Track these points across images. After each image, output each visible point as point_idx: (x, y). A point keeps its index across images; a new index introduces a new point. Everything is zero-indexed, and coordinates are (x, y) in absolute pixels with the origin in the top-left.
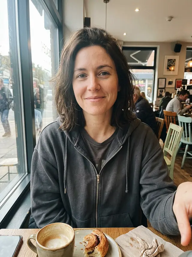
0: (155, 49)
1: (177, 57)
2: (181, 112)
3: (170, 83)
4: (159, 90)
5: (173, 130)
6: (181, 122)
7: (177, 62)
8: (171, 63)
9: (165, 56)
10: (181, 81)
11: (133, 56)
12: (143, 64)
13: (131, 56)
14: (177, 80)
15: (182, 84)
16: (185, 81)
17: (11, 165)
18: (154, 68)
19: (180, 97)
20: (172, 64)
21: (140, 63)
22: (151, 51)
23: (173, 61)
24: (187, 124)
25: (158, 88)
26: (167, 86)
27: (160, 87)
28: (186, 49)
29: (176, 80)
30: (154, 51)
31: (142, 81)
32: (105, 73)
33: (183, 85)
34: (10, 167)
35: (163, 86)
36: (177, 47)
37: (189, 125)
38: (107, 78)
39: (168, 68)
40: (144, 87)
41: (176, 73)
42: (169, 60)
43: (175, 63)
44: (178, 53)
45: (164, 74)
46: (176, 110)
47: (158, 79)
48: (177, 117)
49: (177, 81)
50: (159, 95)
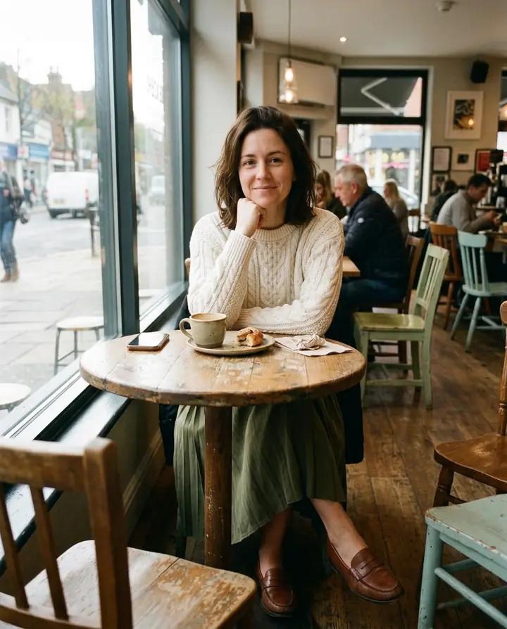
0: (424, 74)
1: (477, 96)
2: (468, 226)
3: (463, 159)
4: (435, 177)
5: (433, 258)
6: (465, 247)
7: (478, 108)
8: (463, 111)
9: (449, 93)
10: (486, 154)
11: (370, 91)
12: (396, 112)
13: (364, 91)
14: (479, 152)
15: (492, 162)
16: (498, 155)
17: (82, 329)
18: (421, 121)
19: (469, 191)
20: (465, 113)
21: (387, 109)
22: (413, 80)
23: (470, 105)
24: (477, 250)
25: (433, 172)
26: (456, 166)
27: (436, 168)
28: (500, 74)
29: (477, 151)
30: (420, 81)
31: (401, 155)
32: (276, 160)
33: (493, 165)
34: (79, 333)
35: (445, 168)
36: (479, 70)
37: (481, 252)
38: (278, 166)
39: (456, 123)
40: (406, 170)
41: (476, 134)
42: (458, 102)
43: (473, 110)
44: (481, 85)
45: (446, 137)
46: (457, 221)
47: (433, 149)
48: (456, 236)
49: (480, 154)
50: (434, 188)
